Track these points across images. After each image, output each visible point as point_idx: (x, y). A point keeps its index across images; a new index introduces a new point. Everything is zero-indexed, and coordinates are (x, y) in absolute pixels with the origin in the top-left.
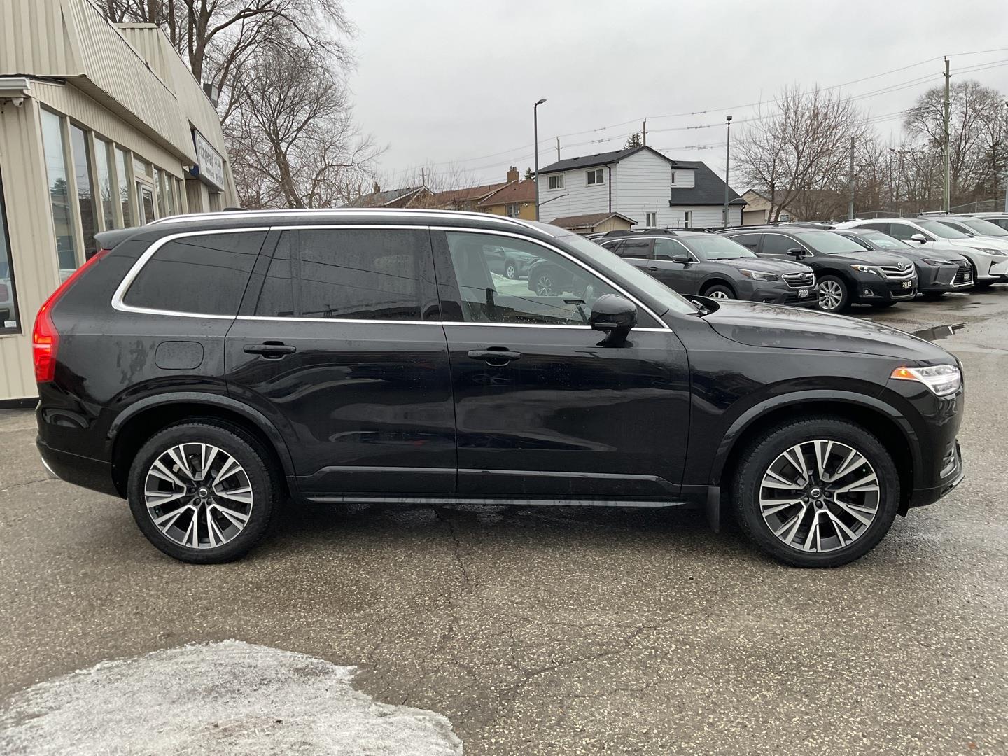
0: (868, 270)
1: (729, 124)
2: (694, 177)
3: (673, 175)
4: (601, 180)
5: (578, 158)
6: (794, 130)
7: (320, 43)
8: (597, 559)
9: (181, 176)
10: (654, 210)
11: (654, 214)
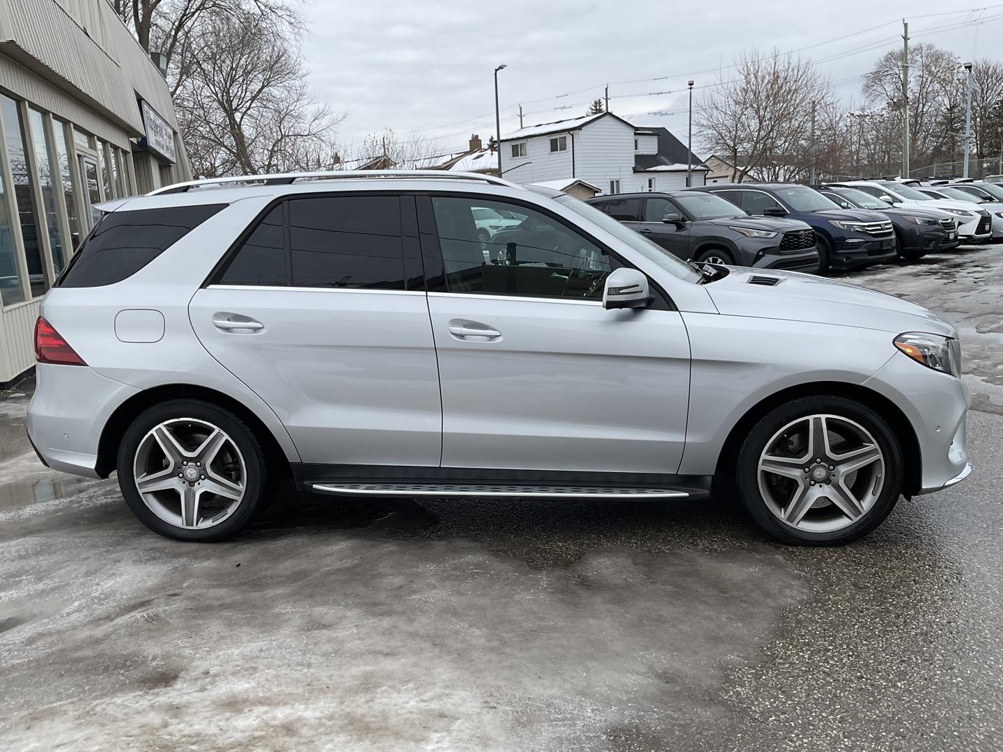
1: (691, 89)
2: (656, 144)
3: (636, 141)
4: (564, 148)
6: (755, 95)
8: (560, 544)
9: (128, 149)
10: (617, 178)
11: (617, 182)
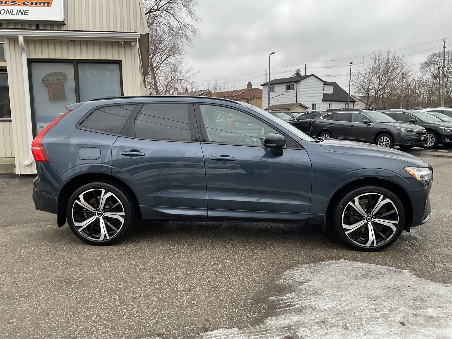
0: (447, 129)
1: (351, 65)
2: (333, 89)
3: (324, 87)
4: (293, 89)
5: (282, 79)
6: (378, 69)
7: (184, 25)
10: (315, 103)
11: (315, 105)
